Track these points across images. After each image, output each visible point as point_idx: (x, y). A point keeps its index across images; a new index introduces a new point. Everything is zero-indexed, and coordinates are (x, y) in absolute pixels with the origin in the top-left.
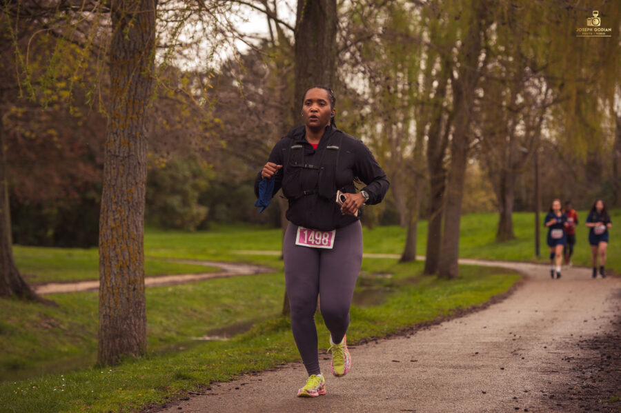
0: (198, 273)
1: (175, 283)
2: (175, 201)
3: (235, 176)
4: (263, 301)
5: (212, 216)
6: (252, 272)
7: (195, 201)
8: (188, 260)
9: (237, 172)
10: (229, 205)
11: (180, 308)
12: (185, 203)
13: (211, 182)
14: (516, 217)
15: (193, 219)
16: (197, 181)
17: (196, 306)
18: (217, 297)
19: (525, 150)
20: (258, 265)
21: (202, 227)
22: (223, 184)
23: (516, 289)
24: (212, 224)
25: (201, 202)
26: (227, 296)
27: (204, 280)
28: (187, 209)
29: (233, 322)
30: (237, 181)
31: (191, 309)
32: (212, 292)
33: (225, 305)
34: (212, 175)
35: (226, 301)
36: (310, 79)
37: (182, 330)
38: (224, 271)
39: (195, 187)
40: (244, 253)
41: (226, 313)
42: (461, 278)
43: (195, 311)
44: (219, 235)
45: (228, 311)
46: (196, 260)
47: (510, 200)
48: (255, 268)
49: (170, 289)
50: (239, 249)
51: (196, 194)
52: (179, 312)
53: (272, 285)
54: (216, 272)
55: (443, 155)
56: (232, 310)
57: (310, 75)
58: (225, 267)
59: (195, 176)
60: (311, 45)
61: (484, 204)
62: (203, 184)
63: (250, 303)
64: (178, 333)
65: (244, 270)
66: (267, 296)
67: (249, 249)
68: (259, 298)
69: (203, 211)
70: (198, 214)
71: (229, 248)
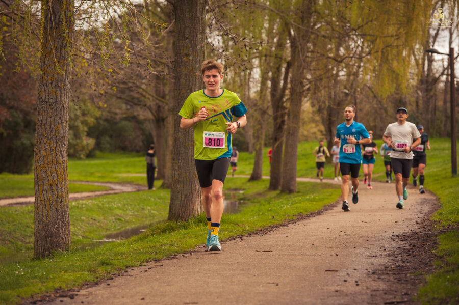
0: (92, 191)
1: (76, 199)
3: (116, 114)
4: (147, 212)
5: (98, 146)
6: (134, 190)
7: (85, 134)
8: (81, 181)
9: (118, 111)
10: (111, 137)
11: (82, 218)
12: (77, 136)
13: (97, 119)
15: (83, 148)
16: (86, 118)
17: (95, 216)
18: (110, 209)
19: (347, 91)
20: (137, 185)
21: (90, 156)
22: (106, 120)
24: (98, 153)
25: (89, 135)
26: (118, 208)
27: (99, 196)
28: (78, 141)
29: (124, 228)
30: (118, 117)
31: (92, 219)
32: (107, 206)
33: (117, 215)
34: (98, 113)
35: (119, 212)
36: (187, 40)
37: (87, 234)
38: (112, 189)
39: (84, 123)
40: (124, 175)
41: (118, 222)
42: (299, 192)
43: (95, 220)
44: (104, 162)
45: (120, 220)
46: (88, 182)
48: (137, 187)
50: (120, 172)
51: (86, 129)
52: (83, 221)
53: (153, 199)
54: (106, 190)
55: (283, 95)
56: (123, 220)
57: (187, 38)
58: (113, 186)
59: (84, 114)
60: (187, 15)
61: (314, 133)
62: (91, 120)
63: (136, 213)
64: (83, 237)
65: (128, 189)
66: (149, 208)
67: (129, 172)
68: (143, 209)
69: (91, 142)
70: (88, 144)
71: (112, 172)
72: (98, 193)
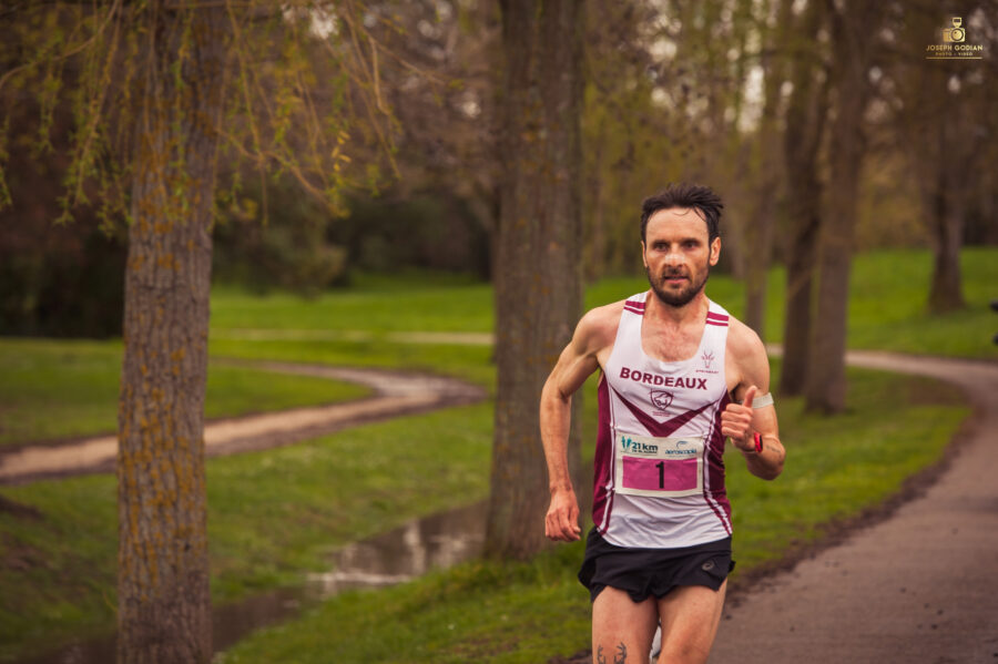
0: (324, 404)
1: (277, 440)
2: (278, 238)
4: (453, 478)
6: (434, 397)
7: (320, 235)
10: (389, 236)
11: (287, 507)
12: (300, 241)
14: (968, 258)
17: (318, 497)
18: (360, 474)
20: (446, 376)
23: (957, 454)
25: (333, 235)
26: (381, 470)
27: (339, 425)
28: (302, 254)
30: (405, 191)
31: (308, 507)
32: (351, 463)
33: (376, 492)
35: (379, 483)
37: (289, 556)
39: (318, 209)
41: (376, 511)
42: (850, 412)
43: (315, 511)
45: (380, 506)
47: (955, 228)
49: (267, 462)
50: (408, 329)
51: (322, 222)
52: (284, 516)
53: (471, 437)
56: (391, 505)
58: (381, 382)
61: (905, 225)
63: (425, 484)
64: (280, 565)
66: (461, 466)
68: (444, 471)
69: (334, 256)
70: (327, 264)
71: (388, 328)
72: (339, 413)
